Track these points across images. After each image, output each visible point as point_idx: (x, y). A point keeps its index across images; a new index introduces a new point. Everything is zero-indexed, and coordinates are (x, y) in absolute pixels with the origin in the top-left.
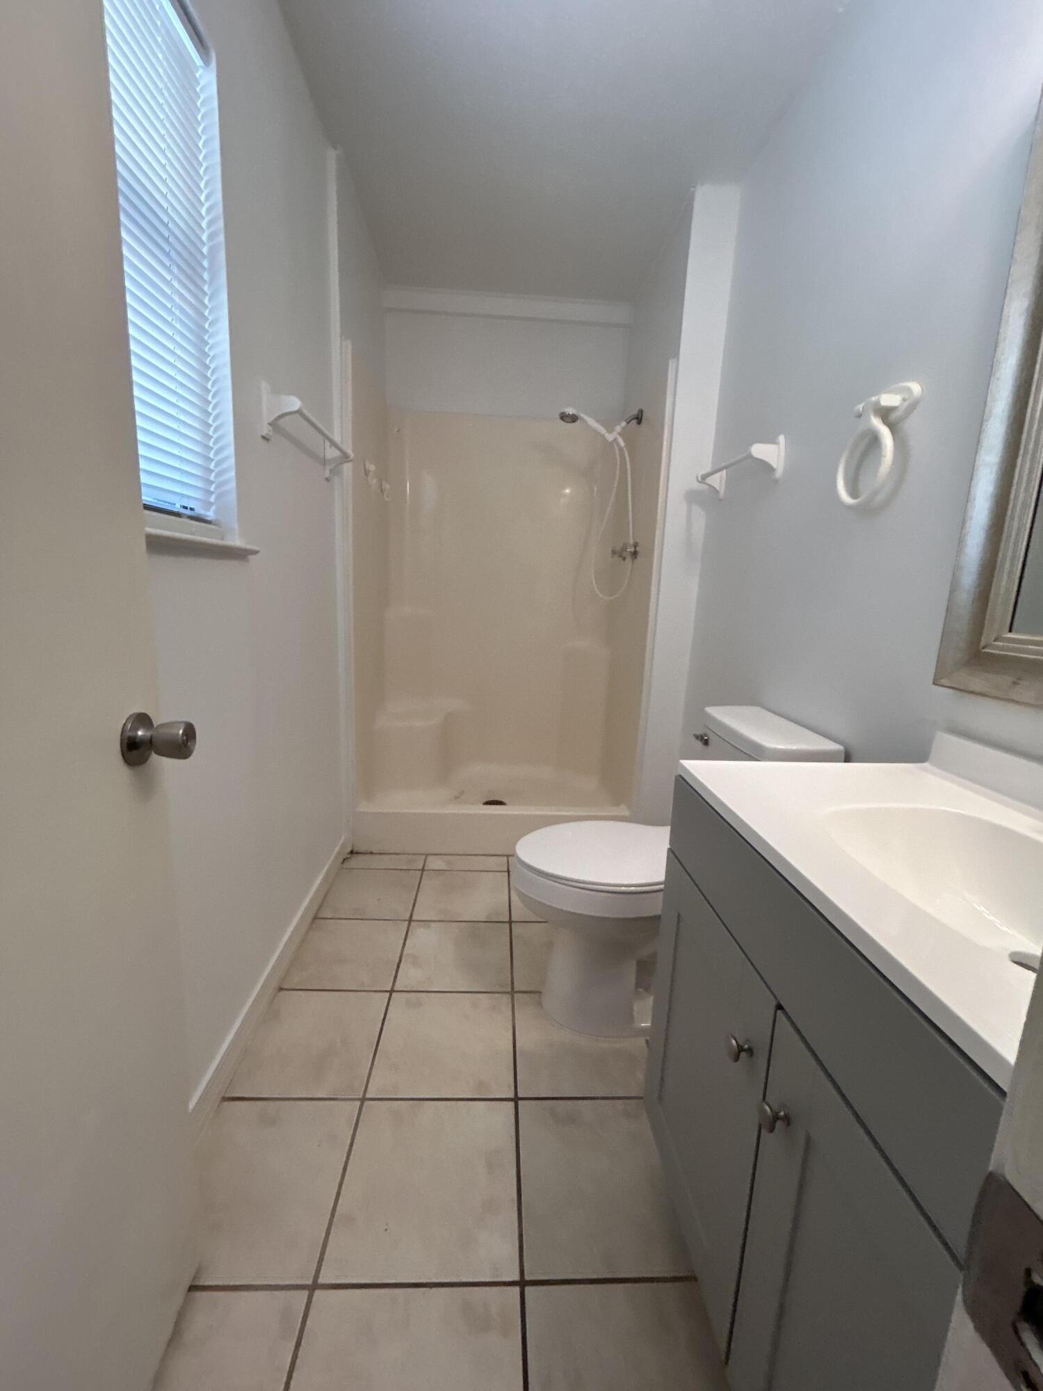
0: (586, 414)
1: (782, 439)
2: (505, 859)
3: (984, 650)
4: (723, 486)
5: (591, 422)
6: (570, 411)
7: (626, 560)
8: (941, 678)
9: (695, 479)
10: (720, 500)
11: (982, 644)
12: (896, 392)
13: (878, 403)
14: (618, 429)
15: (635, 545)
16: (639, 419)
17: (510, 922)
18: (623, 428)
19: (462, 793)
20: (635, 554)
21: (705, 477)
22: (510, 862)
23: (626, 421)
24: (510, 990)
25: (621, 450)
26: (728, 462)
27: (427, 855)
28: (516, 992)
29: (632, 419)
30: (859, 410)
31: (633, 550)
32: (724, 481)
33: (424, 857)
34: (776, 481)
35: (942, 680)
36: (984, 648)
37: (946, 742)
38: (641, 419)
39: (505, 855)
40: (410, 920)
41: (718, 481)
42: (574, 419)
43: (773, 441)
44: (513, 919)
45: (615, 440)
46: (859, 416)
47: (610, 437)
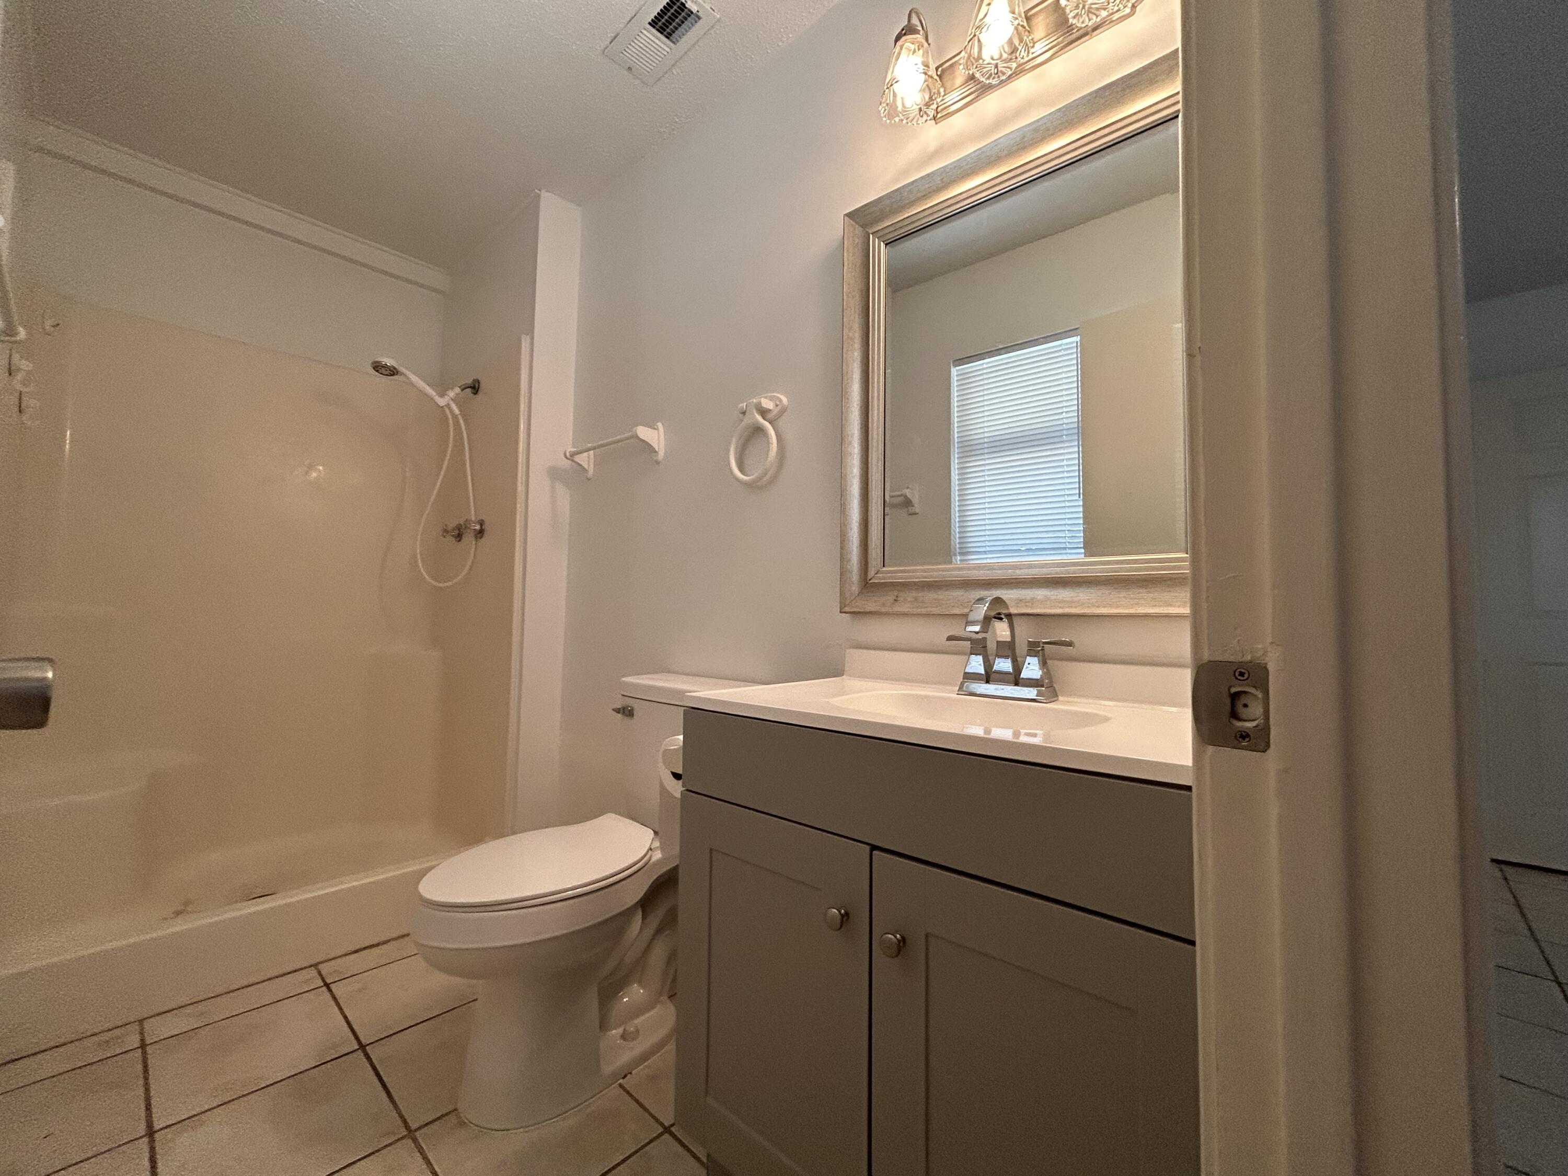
0: (406, 368)
1: (660, 425)
2: (313, 972)
3: (871, 581)
4: (592, 466)
5: (414, 378)
6: (389, 362)
7: (464, 539)
8: (845, 607)
9: (563, 456)
10: (589, 479)
11: (869, 577)
12: (771, 399)
13: (760, 403)
14: (452, 394)
15: (481, 523)
16: (475, 388)
17: (362, 1047)
18: (457, 394)
19: (187, 903)
20: (480, 533)
21: (573, 454)
22: (323, 973)
23: (460, 387)
24: (404, 1132)
25: (455, 417)
26: (596, 444)
27: (141, 1021)
28: (416, 1130)
29: (469, 387)
30: (743, 407)
31: (478, 527)
32: (592, 461)
33: (136, 1027)
34: (658, 463)
35: (846, 608)
36: (870, 580)
37: (854, 657)
38: (477, 392)
39: (311, 966)
40: (151, 1133)
41: (586, 460)
42: (393, 372)
43: (653, 427)
44: (364, 1041)
45: (448, 405)
46: (744, 413)
47: (442, 402)
